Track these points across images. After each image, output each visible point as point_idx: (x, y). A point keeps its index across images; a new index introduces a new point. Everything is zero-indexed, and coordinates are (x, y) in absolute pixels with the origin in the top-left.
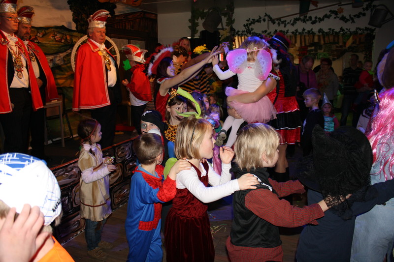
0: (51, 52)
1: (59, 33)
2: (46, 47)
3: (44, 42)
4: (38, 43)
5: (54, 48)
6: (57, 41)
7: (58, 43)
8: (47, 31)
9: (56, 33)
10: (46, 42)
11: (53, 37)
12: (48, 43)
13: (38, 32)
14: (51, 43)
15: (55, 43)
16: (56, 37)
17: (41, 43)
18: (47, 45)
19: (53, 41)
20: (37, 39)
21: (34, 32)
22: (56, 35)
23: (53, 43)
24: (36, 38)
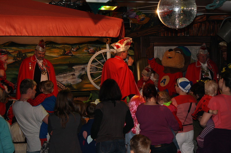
0: (84, 62)
1: (93, 46)
2: (79, 58)
3: (77, 55)
4: (72, 55)
5: (87, 59)
6: (89, 53)
7: (92, 55)
8: (81, 46)
9: (89, 47)
10: (79, 55)
11: (86, 50)
12: (81, 56)
13: (72, 48)
14: (83, 55)
15: (88, 55)
16: (89, 50)
17: (74, 55)
18: (80, 57)
19: (86, 53)
20: (72, 53)
21: (69, 47)
22: (89, 49)
23: (86, 55)
24: (70, 52)
